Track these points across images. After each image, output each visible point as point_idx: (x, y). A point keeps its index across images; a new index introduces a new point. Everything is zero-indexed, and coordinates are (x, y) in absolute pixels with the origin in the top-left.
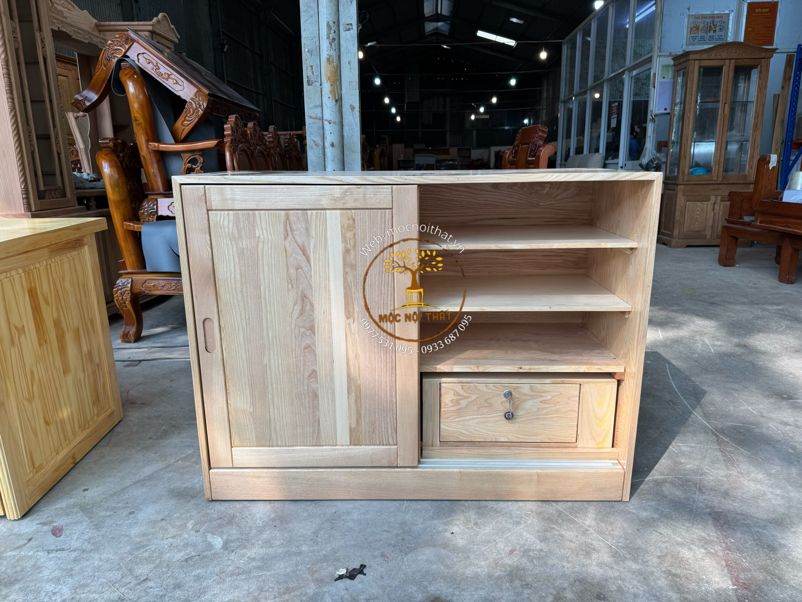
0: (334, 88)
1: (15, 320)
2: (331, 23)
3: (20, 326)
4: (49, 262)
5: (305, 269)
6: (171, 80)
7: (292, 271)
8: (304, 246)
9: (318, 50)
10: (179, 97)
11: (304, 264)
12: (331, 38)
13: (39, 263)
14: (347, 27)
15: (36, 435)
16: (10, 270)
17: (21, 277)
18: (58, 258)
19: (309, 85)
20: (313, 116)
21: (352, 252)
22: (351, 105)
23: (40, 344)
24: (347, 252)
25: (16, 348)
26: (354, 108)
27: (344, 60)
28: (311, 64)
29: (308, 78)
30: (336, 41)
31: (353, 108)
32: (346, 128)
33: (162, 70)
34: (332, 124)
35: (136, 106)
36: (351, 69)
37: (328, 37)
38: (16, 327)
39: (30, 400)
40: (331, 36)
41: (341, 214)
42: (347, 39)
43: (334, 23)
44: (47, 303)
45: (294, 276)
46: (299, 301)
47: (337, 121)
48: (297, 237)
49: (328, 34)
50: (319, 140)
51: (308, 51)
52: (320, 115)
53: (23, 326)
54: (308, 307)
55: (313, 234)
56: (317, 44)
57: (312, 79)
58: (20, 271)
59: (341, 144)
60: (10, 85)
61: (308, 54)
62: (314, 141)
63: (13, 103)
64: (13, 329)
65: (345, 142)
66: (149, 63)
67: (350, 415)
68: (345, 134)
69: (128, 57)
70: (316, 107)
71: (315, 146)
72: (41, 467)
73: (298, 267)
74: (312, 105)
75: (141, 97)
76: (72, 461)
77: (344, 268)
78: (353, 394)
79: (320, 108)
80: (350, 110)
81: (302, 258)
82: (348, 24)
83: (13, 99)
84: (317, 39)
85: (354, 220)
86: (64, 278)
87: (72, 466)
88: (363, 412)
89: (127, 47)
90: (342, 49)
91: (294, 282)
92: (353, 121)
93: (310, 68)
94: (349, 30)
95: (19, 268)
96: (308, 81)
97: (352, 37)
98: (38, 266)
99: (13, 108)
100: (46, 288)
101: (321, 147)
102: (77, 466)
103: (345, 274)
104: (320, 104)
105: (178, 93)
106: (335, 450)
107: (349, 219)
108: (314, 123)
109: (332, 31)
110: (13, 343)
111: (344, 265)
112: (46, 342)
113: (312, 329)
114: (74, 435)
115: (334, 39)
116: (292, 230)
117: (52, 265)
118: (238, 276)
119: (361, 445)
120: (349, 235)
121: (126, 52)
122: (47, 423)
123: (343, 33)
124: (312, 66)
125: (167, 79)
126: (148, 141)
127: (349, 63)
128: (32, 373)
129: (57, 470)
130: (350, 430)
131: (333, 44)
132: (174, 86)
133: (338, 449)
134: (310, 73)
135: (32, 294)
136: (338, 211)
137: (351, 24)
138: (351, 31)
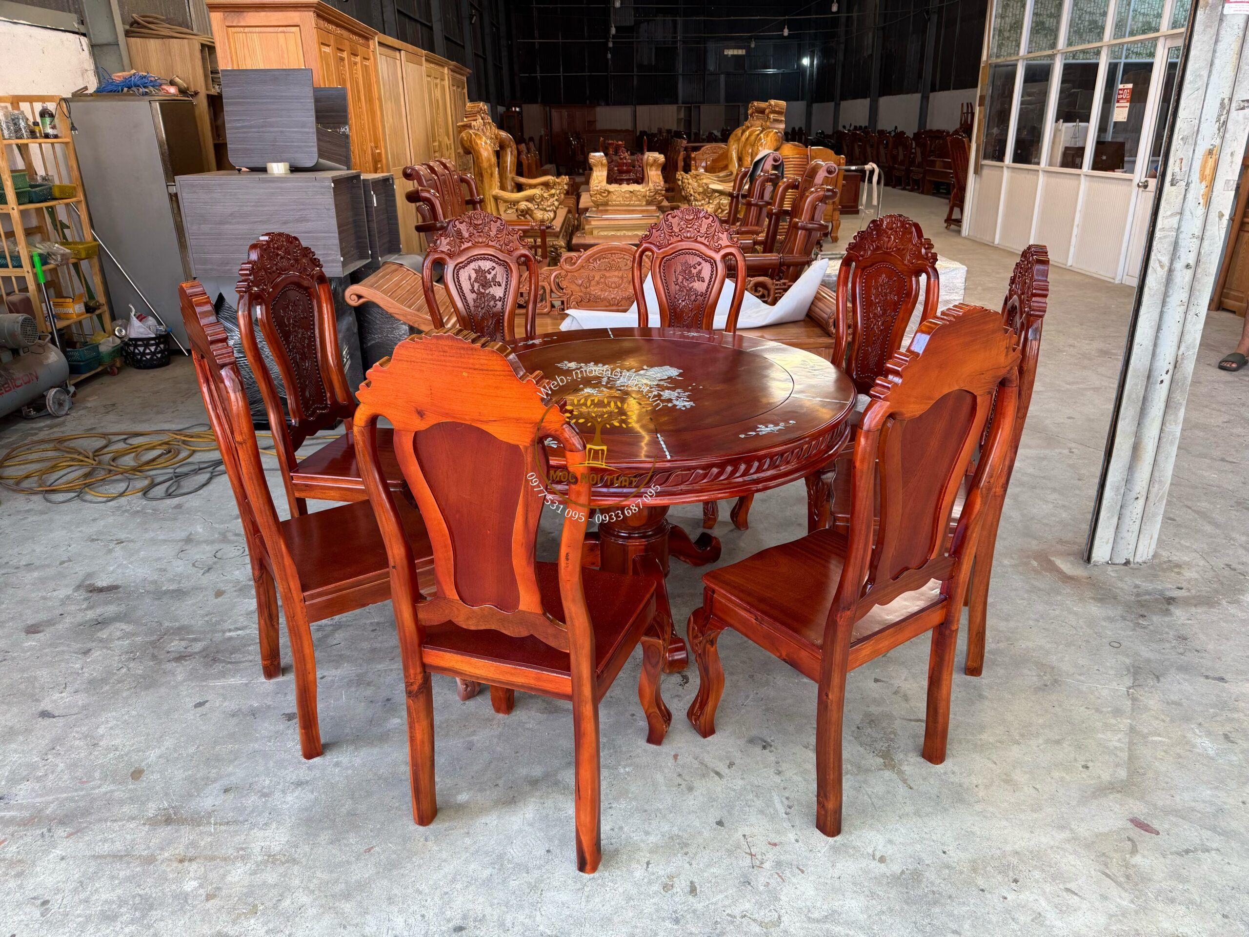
22: (1220, 212)
26: (1223, 215)
29: (1173, 175)
31: (1221, 215)
50: (1166, 260)
57: (1178, 178)
61: (1181, 143)
62: (1160, 262)
92: (1217, 233)
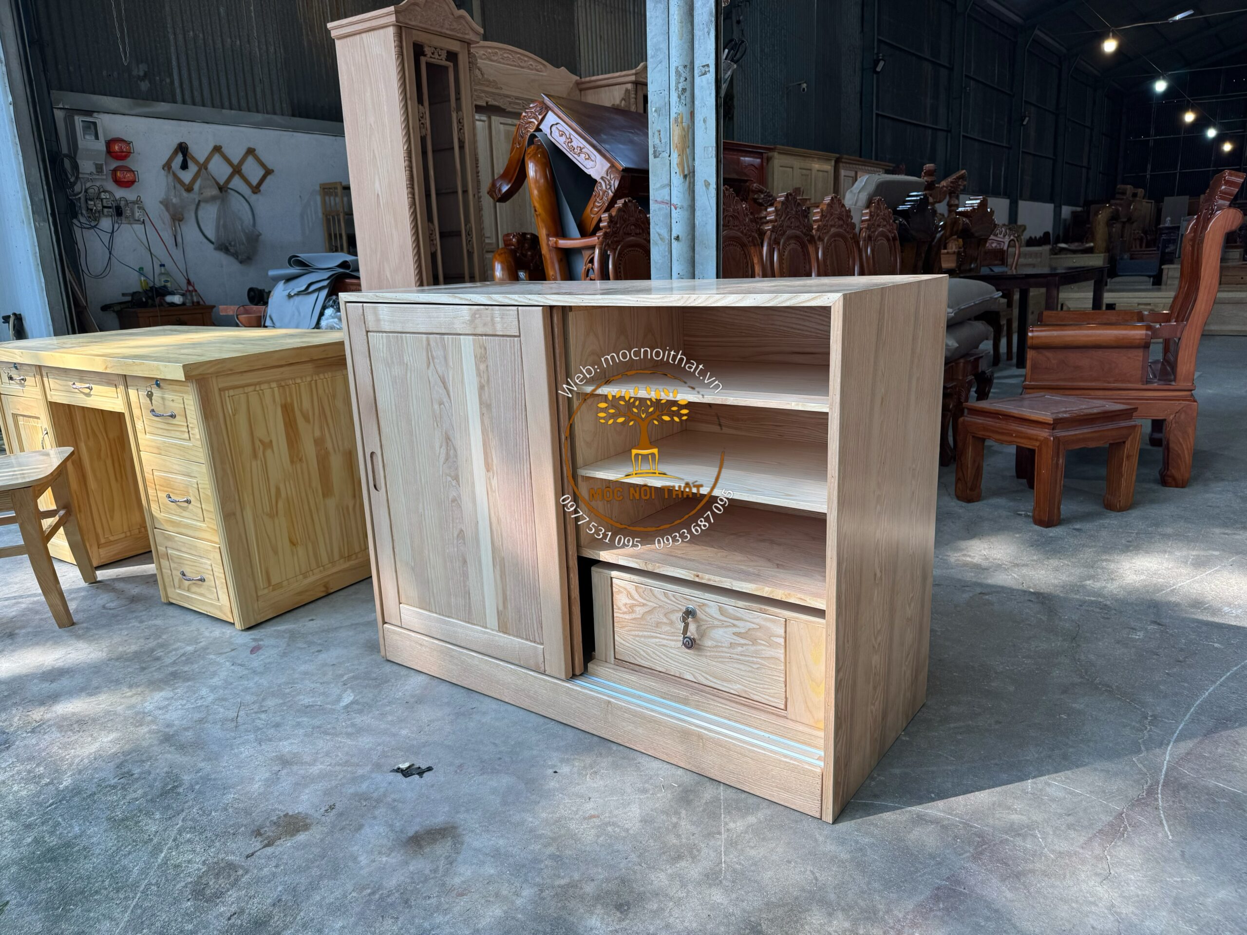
0: (682, 160)
1: (260, 433)
2: (681, 69)
3: (267, 440)
4: (315, 377)
5: (447, 405)
6: (583, 156)
7: (436, 407)
8: (444, 378)
9: (667, 107)
10: (590, 176)
11: (445, 399)
12: (680, 89)
13: (301, 378)
14: (703, 70)
15: (276, 552)
16: (259, 383)
17: (273, 392)
18: (328, 375)
19: (655, 157)
20: (659, 199)
21: (486, 388)
23: (292, 462)
24: (481, 388)
25: (259, 462)
27: (698, 118)
28: (659, 128)
30: (689, 93)
32: (698, 213)
33: (575, 144)
34: (678, 210)
35: (536, 192)
36: (706, 129)
37: (677, 89)
38: (261, 441)
39: (273, 515)
40: (680, 87)
41: (474, 340)
42: (702, 87)
43: (685, 67)
44: (307, 420)
45: (438, 412)
46: (444, 444)
47: (686, 204)
48: (437, 366)
49: (678, 83)
51: (656, 111)
52: (667, 198)
53: (271, 441)
54: (452, 452)
55: (451, 364)
56: (667, 100)
58: (274, 385)
59: (690, 237)
60: (411, 178)
63: (414, 198)
64: (257, 443)
65: (697, 234)
66: (561, 135)
67: (497, 594)
68: (697, 222)
69: (541, 130)
70: (663, 187)
71: (660, 242)
72: (279, 586)
73: (441, 403)
74: (658, 185)
75: (542, 181)
76: (323, 589)
77: (481, 408)
78: (498, 567)
79: (668, 188)
80: (704, 188)
81: (442, 391)
82: (703, 66)
83: (413, 194)
84: (667, 92)
85: (485, 349)
86: (334, 396)
87: (323, 594)
88: (508, 593)
89: (540, 117)
90: (696, 103)
91: (438, 419)
93: (657, 134)
94: (705, 74)
95: (273, 381)
96: (655, 152)
97: (708, 83)
98: (298, 381)
99: (413, 204)
100: (306, 404)
101: (667, 242)
102: (330, 597)
103: (482, 415)
104: (667, 182)
105: (587, 171)
106: (485, 633)
107: (481, 348)
108: (660, 209)
109: (682, 79)
110: (255, 456)
111: (481, 404)
112: (301, 460)
113: (456, 478)
114: (333, 563)
115: (684, 90)
116: (433, 358)
117: (319, 382)
118: (394, 407)
119: (510, 635)
120: (482, 367)
121: (539, 124)
122: (293, 543)
123: (698, 80)
124: (659, 131)
125: (579, 155)
126: (548, 236)
127: (705, 121)
128: (278, 489)
129: (300, 593)
130: (498, 612)
131: (683, 97)
132: (586, 163)
133: (487, 633)
134: (657, 141)
135: (287, 410)
136: (471, 337)
137: (708, 66)
138: (708, 75)
